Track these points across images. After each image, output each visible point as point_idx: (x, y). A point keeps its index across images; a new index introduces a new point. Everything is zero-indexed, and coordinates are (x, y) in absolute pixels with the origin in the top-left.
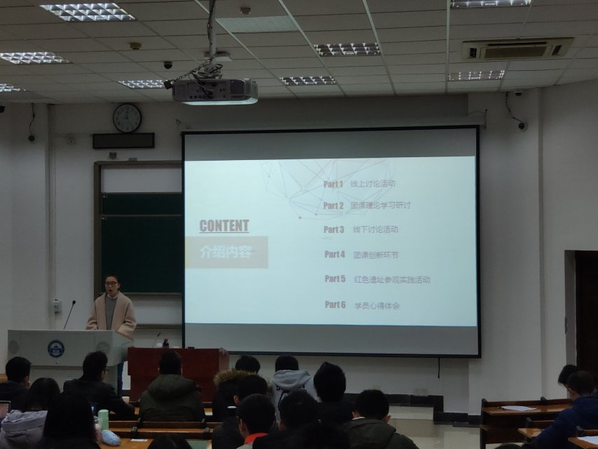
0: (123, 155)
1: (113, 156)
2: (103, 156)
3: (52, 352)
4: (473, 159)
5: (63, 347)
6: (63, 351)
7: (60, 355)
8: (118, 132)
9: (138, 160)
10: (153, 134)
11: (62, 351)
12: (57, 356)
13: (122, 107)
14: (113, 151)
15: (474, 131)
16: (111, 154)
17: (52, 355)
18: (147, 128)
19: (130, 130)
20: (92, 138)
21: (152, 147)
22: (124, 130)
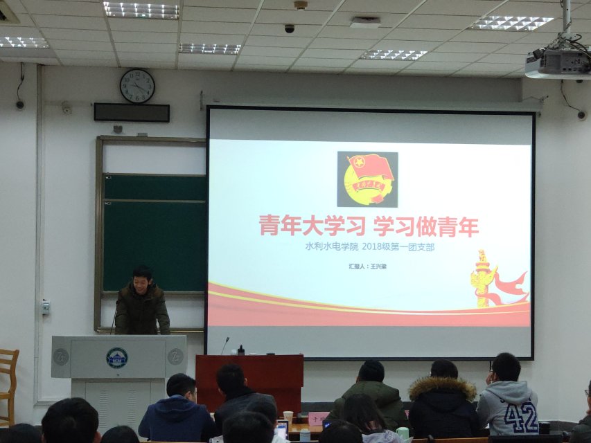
0: (131, 130)
1: (118, 129)
2: (107, 129)
3: (112, 361)
5: (126, 355)
6: (126, 360)
7: (123, 365)
8: (125, 102)
9: (149, 136)
10: (168, 106)
11: (124, 360)
12: (119, 367)
13: (131, 72)
14: (119, 124)
15: (530, 117)
16: (115, 127)
17: (111, 365)
18: (160, 99)
19: (140, 100)
20: (93, 108)
21: (167, 121)
22: (134, 100)
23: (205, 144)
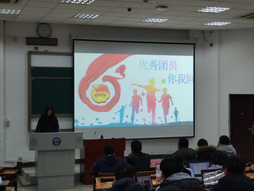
0: (41, 49)
1: (36, 48)
2: (32, 48)
3: (54, 143)
4: (192, 57)
5: (60, 140)
6: (60, 142)
7: (59, 145)
8: (39, 37)
9: (49, 51)
10: (57, 39)
11: (60, 143)
12: (57, 145)
13: (42, 25)
14: (37, 46)
15: (193, 45)
16: (35, 48)
17: (54, 145)
18: (53, 36)
19: (45, 36)
20: (26, 40)
21: (56, 45)
22: (43, 36)
23: (72, 55)
